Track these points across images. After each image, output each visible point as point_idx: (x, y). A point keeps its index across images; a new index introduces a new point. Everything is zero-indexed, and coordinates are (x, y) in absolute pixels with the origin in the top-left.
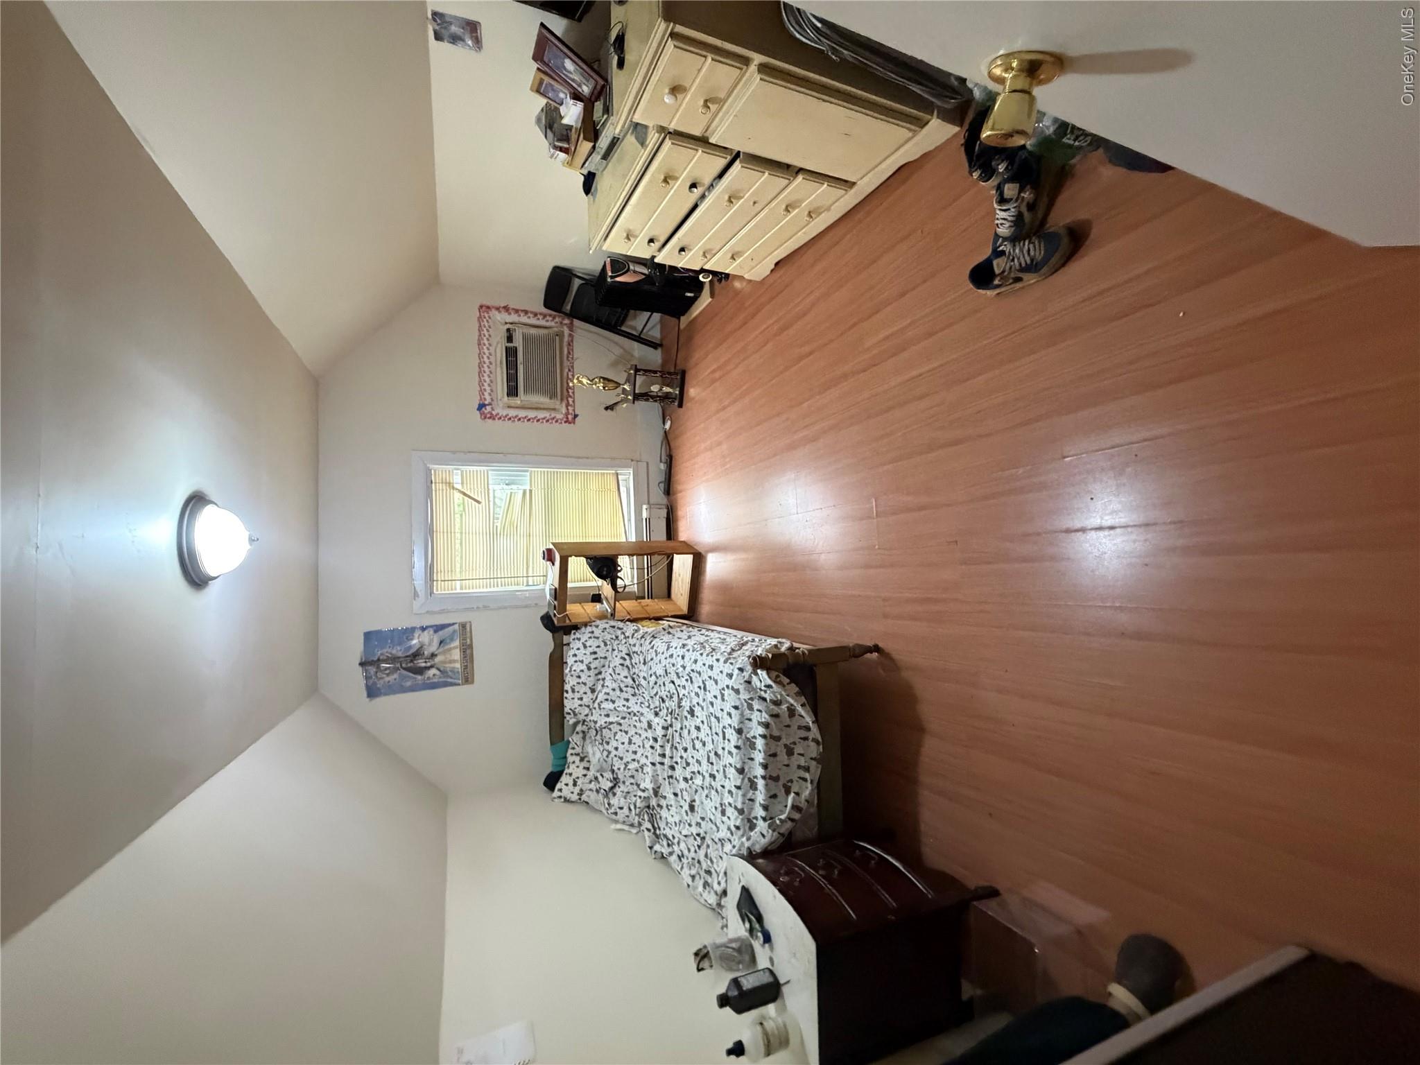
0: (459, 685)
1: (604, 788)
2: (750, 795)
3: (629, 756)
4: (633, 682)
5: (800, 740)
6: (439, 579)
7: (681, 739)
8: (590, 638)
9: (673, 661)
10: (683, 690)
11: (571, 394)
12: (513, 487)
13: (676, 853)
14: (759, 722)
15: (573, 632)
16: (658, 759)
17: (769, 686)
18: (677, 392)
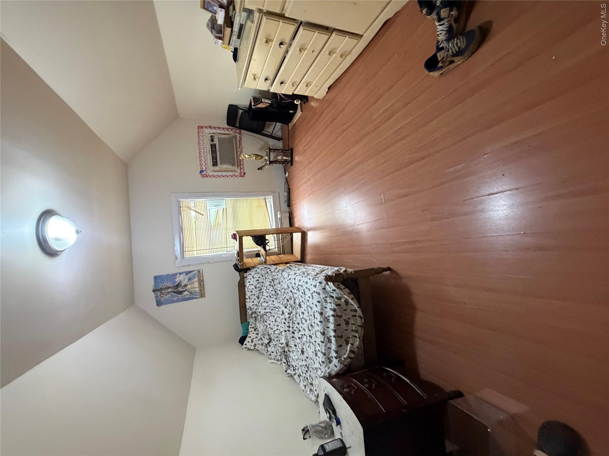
0: (198, 298)
1: (265, 343)
2: (328, 345)
3: (275, 327)
4: (275, 293)
5: (352, 317)
6: (187, 251)
7: (296, 319)
8: (255, 273)
9: (291, 281)
10: (296, 295)
11: (242, 163)
12: (219, 207)
13: (297, 374)
14: (330, 308)
15: (248, 271)
16: (287, 329)
17: (334, 290)
18: (290, 159)
